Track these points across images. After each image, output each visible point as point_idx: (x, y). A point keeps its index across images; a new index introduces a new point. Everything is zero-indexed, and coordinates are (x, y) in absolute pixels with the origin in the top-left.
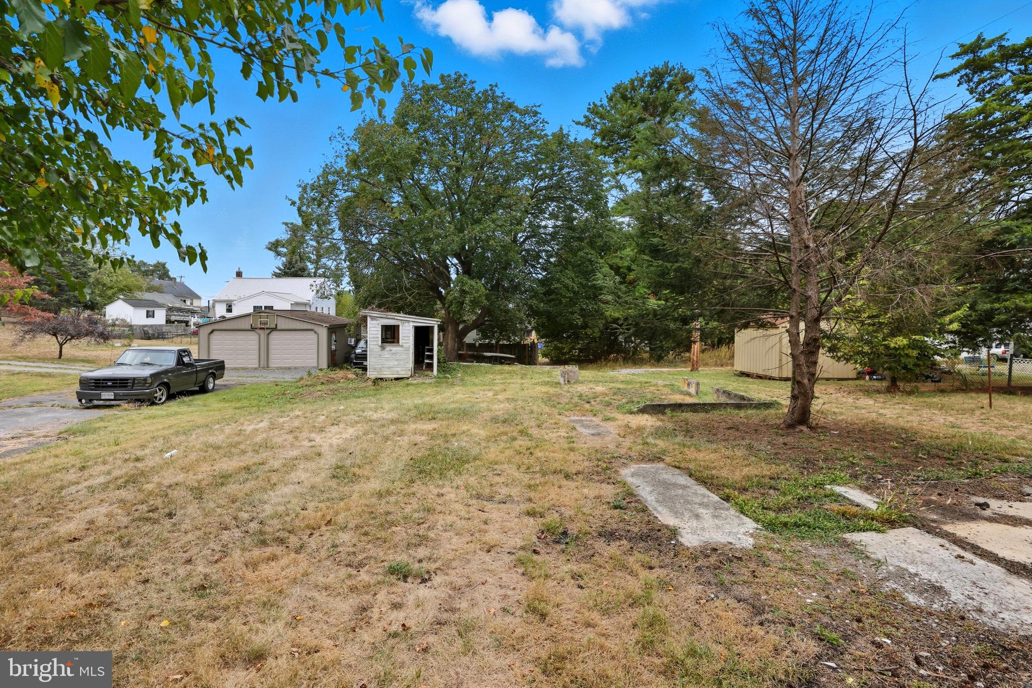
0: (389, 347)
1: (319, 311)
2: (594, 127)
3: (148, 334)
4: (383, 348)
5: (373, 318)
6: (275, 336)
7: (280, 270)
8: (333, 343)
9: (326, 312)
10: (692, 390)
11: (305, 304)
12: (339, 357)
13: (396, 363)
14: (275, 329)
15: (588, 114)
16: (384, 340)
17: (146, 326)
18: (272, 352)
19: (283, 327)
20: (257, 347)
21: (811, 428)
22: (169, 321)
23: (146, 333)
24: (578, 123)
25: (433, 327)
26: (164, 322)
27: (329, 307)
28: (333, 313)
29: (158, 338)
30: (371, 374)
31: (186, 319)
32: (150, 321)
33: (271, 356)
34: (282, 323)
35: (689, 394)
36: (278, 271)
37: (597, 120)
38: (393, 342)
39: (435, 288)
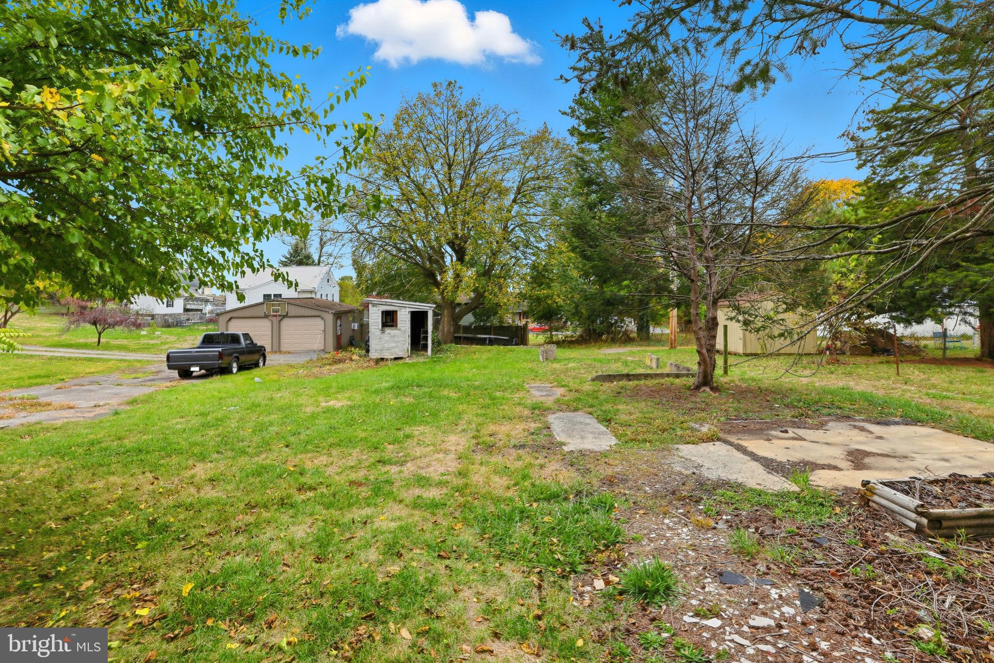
0: (388, 331)
1: (324, 297)
2: (578, 118)
3: (169, 323)
4: (383, 331)
5: (374, 305)
6: (286, 323)
7: (286, 258)
8: (339, 328)
9: (330, 298)
10: (654, 365)
11: (311, 292)
12: (345, 340)
13: (394, 345)
14: (286, 316)
15: (573, 105)
16: (385, 325)
17: (166, 315)
18: (282, 337)
19: (293, 314)
20: (270, 333)
21: (712, 389)
22: (186, 310)
23: (166, 321)
24: (564, 113)
25: (427, 312)
26: (182, 311)
27: (332, 294)
28: (337, 299)
29: (177, 325)
30: (373, 355)
31: (200, 307)
32: (170, 311)
33: (282, 341)
34: (293, 311)
35: (651, 368)
36: (284, 260)
37: (582, 111)
38: (392, 326)
39: (431, 275)
